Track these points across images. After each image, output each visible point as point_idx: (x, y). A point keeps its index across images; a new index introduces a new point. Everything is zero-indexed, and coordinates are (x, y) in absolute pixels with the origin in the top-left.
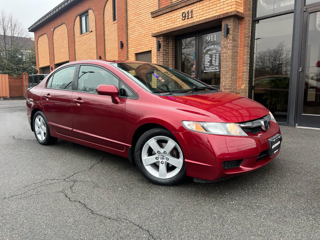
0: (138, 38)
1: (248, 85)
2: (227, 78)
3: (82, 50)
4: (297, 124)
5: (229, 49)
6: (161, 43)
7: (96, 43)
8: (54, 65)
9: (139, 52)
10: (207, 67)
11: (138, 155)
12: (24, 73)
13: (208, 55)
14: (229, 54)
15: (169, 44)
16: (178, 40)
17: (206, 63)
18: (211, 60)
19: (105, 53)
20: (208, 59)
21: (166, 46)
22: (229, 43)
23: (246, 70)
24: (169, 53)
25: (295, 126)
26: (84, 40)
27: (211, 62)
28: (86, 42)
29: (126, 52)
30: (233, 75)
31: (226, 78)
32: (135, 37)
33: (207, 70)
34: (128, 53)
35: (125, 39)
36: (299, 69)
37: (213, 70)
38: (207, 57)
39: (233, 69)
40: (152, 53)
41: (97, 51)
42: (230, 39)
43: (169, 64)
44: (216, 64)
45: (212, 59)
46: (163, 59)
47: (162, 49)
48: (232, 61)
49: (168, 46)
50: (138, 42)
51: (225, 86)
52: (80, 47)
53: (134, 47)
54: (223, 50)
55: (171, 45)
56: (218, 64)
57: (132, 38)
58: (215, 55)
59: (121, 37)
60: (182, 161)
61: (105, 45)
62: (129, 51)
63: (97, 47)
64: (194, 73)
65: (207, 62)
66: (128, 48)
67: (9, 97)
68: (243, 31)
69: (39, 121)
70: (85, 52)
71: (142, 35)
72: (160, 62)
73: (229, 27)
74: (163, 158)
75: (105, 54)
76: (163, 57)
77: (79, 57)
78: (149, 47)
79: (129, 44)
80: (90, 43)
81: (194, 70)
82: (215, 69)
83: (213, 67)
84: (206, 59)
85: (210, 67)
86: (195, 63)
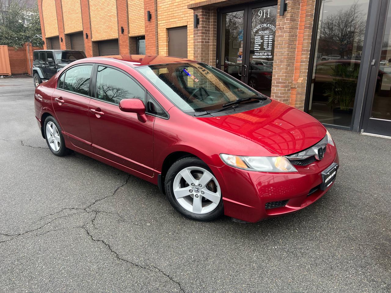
0: (170, 8)
1: (307, 78)
2: (280, 69)
3: (99, 17)
4: (362, 130)
5: (285, 31)
6: (200, 17)
7: (117, 9)
8: (64, 35)
9: (172, 27)
10: (256, 52)
11: (168, 186)
12: (27, 43)
13: (259, 36)
14: (284, 38)
15: (209, 19)
16: (222, 14)
17: (256, 46)
18: (262, 43)
19: (128, 23)
20: (259, 41)
21: (206, 22)
22: (285, 23)
23: (305, 60)
24: (209, 31)
25: (360, 131)
26: (101, 4)
27: (262, 45)
28: (104, 6)
29: (154, 25)
30: (289, 65)
32: (166, 6)
33: (257, 56)
34: (157, 27)
35: (154, 8)
36: (371, 61)
37: (264, 55)
38: (257, 39)
39: (288, 58)
40: (188, 29)
41: (118, 19)
42: (287, 18)
43: (209, 45)
44: (268, 48)
45: (264, 42)
46: (202, 39)
47: (200, 25)
48: (288, 47)
49: (209, 22)
50: (170, 13)
51: (278, 78)
52: (97, 13)
53: (164, 19)
55: (212, 20)
56: (271, 49)
57: (162, 7)
58: (268, 36)
59: (148, 5)
60: (219, 196)
61: (128, 13)
62: (158, 25)
63: (117, 14)
64: (241, 59)
65: (258, 45)
66: (157, 20)
67: (11, 75)
68: (305, 8)
69: (51, 128)
70: (102, 21)
71: (175, 4)
72: (197, 42)
73: (287, 2)
74: (198, 191)
75: (129, 25)
76: (202, 36)
77: (95, 27)
78: (184, 21)
79: (158, 15)
80: (108, 8)
81: (241, 54)
82: (267, 55)
83: (264, 52)
84: (257, 41)
85: (261, 52)
86: (242, 46)
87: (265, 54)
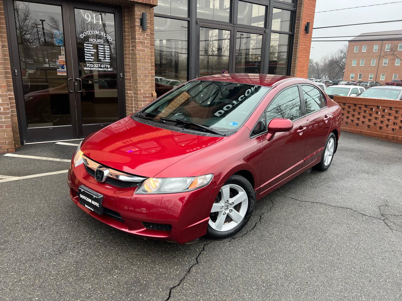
5: (146, 46)
10: (89, 63)
13: (91, 44)
14: (147, 53)
17: (87, 56)
20: (91, 50)
22: (146, 38)
27: (96, 55)
31: (145, 84)
33: (91, 67)
37: (101, 67)
38: (87, 47)
42: (147, 34)
44: (106, 59)
45: (98, 52)
54: (138, 46)
56: (109, 61)
58: (102, 46)
64: (63, 70)
65: (90, 55)
81: (62, 63)
82: (105, 68)
83: (101, 64)
84: (87, 50)
85: (96, 64)
86: (63, 52)
87: (103, 66)
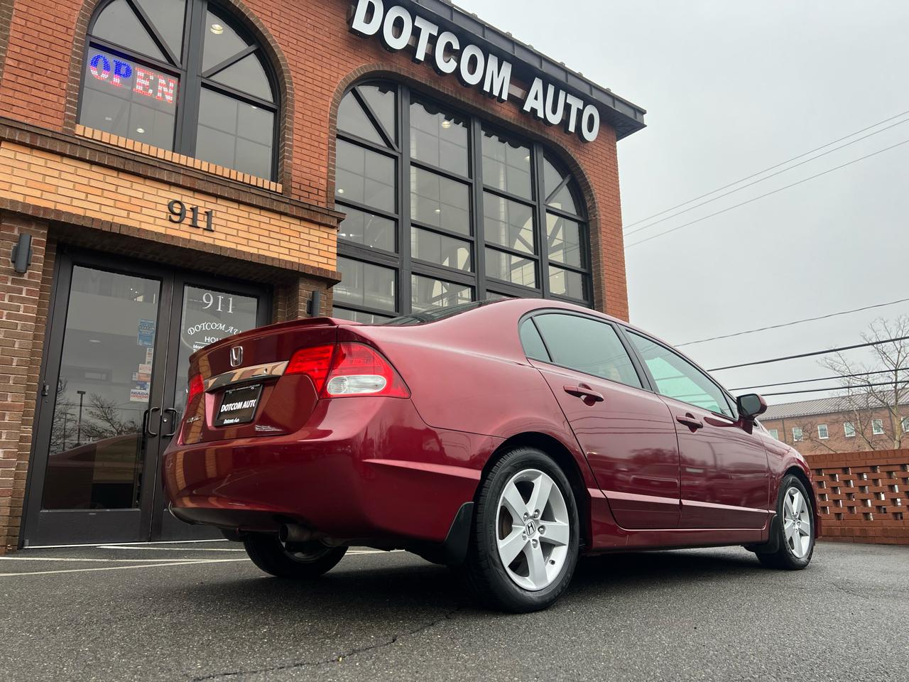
47: (33, 270)
64: (144, 391)
81: (143, 379)
86: (149, 358)
